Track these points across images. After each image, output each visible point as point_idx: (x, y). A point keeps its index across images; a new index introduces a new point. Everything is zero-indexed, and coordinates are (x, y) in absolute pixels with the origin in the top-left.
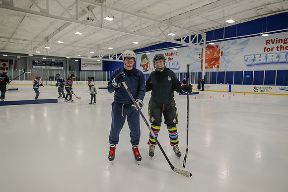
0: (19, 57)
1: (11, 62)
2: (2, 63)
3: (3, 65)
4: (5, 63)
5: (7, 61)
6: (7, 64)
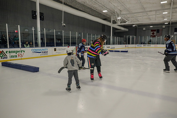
0: (164, 27)
1: (158, 31)
2: (152, 32)
3: (152, 34)
4: (154, 32)
5: (155, 31)
6: (155, 32)
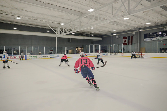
0: (134, 33)
1: (129, 38)
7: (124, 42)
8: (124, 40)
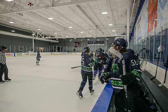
0: (82, 40)
6: (77, 44)
7: (75, 45)
8: (75, 44)
